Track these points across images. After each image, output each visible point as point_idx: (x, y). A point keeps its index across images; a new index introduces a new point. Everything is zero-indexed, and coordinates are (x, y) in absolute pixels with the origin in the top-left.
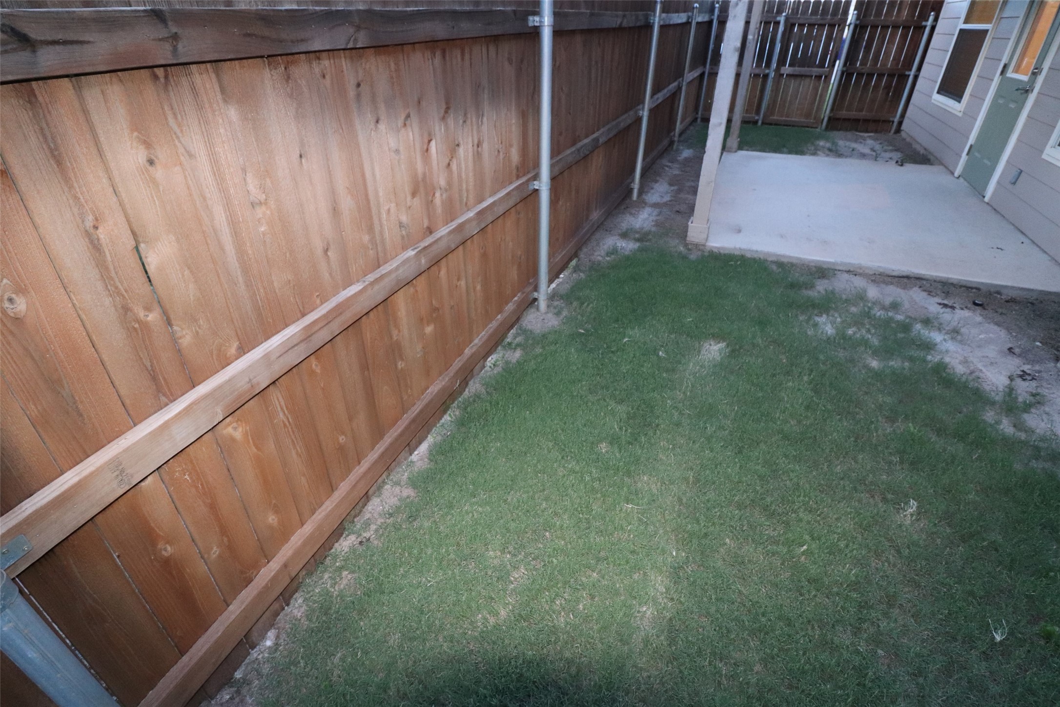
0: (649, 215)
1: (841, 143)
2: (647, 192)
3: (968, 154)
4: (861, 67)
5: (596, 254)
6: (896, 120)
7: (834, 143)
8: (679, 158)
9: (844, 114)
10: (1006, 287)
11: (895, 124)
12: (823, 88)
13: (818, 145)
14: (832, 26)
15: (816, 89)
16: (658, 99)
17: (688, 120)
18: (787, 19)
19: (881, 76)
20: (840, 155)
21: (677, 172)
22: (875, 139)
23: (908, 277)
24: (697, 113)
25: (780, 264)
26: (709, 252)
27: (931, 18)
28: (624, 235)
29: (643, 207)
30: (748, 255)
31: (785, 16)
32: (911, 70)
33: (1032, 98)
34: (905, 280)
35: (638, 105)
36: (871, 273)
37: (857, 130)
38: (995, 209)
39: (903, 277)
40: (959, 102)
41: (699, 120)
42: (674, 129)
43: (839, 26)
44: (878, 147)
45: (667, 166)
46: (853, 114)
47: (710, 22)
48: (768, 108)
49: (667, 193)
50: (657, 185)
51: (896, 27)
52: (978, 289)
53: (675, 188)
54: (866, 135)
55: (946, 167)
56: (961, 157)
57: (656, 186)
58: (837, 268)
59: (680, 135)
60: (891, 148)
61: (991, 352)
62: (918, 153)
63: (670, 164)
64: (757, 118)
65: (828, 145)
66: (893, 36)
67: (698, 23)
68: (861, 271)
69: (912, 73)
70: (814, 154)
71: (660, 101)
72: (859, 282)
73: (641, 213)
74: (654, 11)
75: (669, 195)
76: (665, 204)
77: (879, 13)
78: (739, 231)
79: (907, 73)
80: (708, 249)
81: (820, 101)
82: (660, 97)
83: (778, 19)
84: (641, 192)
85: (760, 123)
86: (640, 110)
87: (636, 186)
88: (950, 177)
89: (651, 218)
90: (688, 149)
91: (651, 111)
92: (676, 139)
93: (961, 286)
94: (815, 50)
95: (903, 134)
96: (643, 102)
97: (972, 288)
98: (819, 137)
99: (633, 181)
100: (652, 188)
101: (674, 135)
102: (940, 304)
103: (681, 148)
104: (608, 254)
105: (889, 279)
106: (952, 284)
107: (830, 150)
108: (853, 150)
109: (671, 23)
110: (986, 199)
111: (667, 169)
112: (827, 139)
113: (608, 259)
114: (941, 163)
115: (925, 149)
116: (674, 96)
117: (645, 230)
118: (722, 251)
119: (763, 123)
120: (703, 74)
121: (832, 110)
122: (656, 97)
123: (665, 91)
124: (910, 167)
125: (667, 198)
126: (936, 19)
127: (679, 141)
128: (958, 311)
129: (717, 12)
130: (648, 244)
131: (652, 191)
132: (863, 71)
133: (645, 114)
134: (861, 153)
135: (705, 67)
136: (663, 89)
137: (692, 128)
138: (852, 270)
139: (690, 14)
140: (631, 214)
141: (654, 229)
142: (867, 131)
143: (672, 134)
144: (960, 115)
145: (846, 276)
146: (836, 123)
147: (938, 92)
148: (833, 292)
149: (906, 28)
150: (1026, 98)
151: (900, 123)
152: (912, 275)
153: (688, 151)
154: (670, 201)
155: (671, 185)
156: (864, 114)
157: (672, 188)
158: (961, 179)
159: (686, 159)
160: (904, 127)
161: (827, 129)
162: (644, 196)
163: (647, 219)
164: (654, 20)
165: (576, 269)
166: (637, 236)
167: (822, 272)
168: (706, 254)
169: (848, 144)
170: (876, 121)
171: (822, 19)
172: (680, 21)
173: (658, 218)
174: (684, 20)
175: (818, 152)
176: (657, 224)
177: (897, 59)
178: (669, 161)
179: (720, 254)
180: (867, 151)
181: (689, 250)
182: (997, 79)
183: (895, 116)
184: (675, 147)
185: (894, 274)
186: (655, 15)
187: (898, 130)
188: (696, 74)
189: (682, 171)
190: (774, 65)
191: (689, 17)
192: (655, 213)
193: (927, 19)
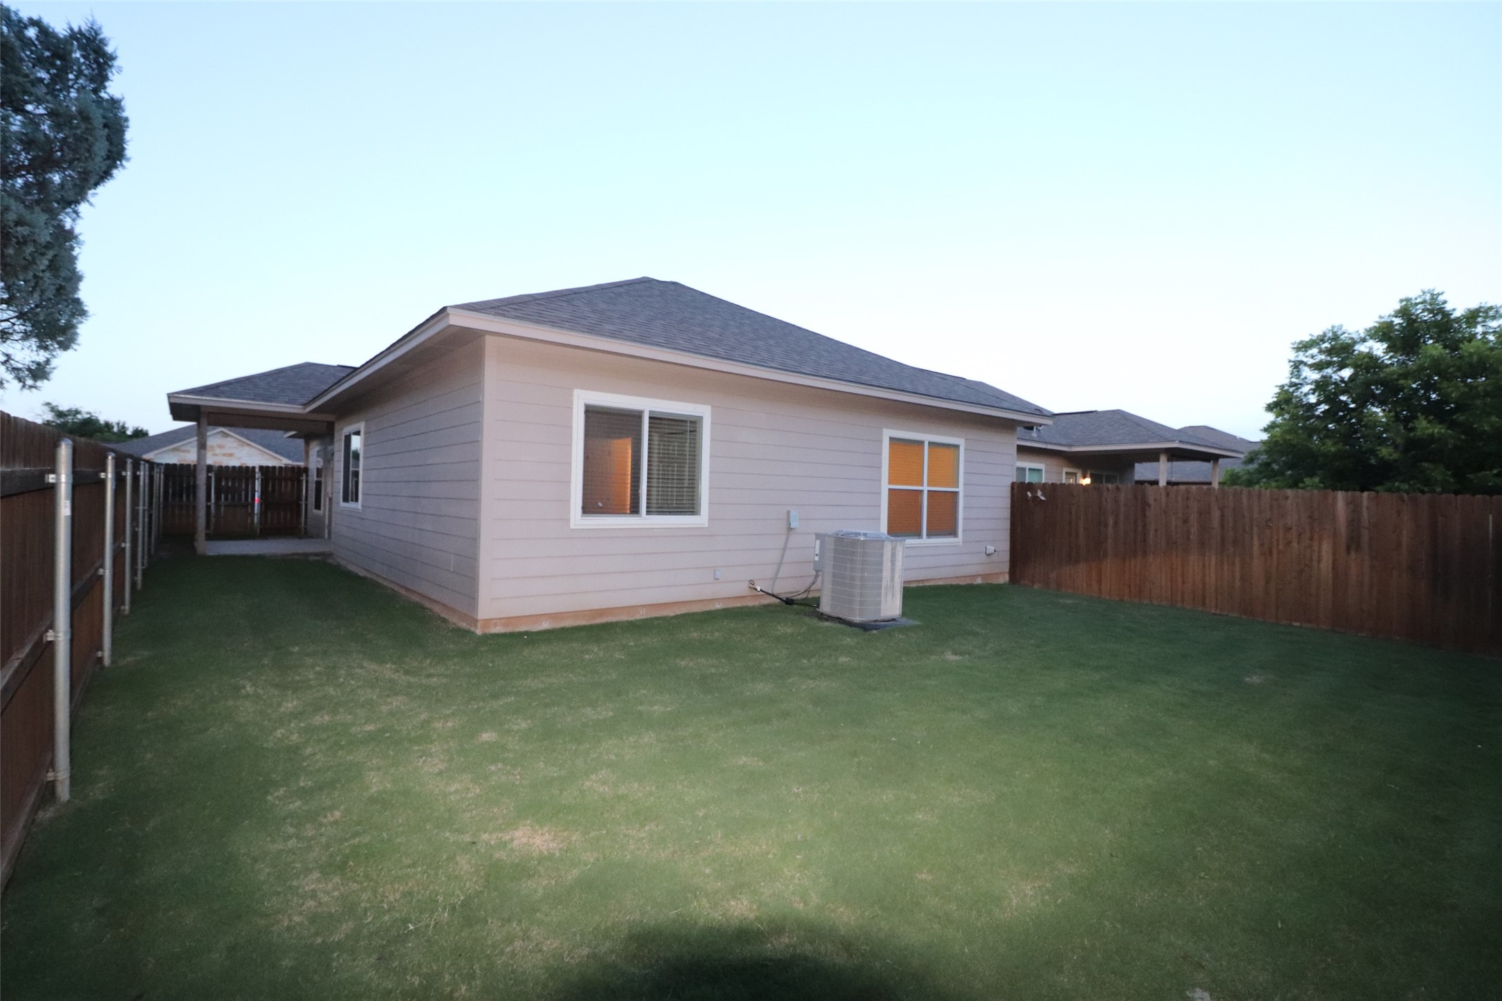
4: (272, 500)
6: (303, 526)
9: (269, 526)
11: (303, 529)
14: (247, 479)
18: (216, 475)
19: (285, 504)
27: (304, 476)
31: (214, 473)
37: (281, 534)
40: (321, 510)
43: (251, 479)
46: (275, 525)
51: (286, 480)
66: (286, 484)
69: (303, 502)
77: (274, 473)
79: (300, 502)
83: (210, 475)
114: (321, 537)
115: (315, 535)
121: (261, 524)
126: (307, 476)
132: (274, 502)
142: (287, 534)
146: (266, 532)
147: (315, 509)
149: (292, 480)
151: (306, 528)
156: (282, 525)
161: (261, 534)
170: (291, 528)
171: (239, 476)
177: (292, 496)
187: (306, 533)
193: (302, 476)
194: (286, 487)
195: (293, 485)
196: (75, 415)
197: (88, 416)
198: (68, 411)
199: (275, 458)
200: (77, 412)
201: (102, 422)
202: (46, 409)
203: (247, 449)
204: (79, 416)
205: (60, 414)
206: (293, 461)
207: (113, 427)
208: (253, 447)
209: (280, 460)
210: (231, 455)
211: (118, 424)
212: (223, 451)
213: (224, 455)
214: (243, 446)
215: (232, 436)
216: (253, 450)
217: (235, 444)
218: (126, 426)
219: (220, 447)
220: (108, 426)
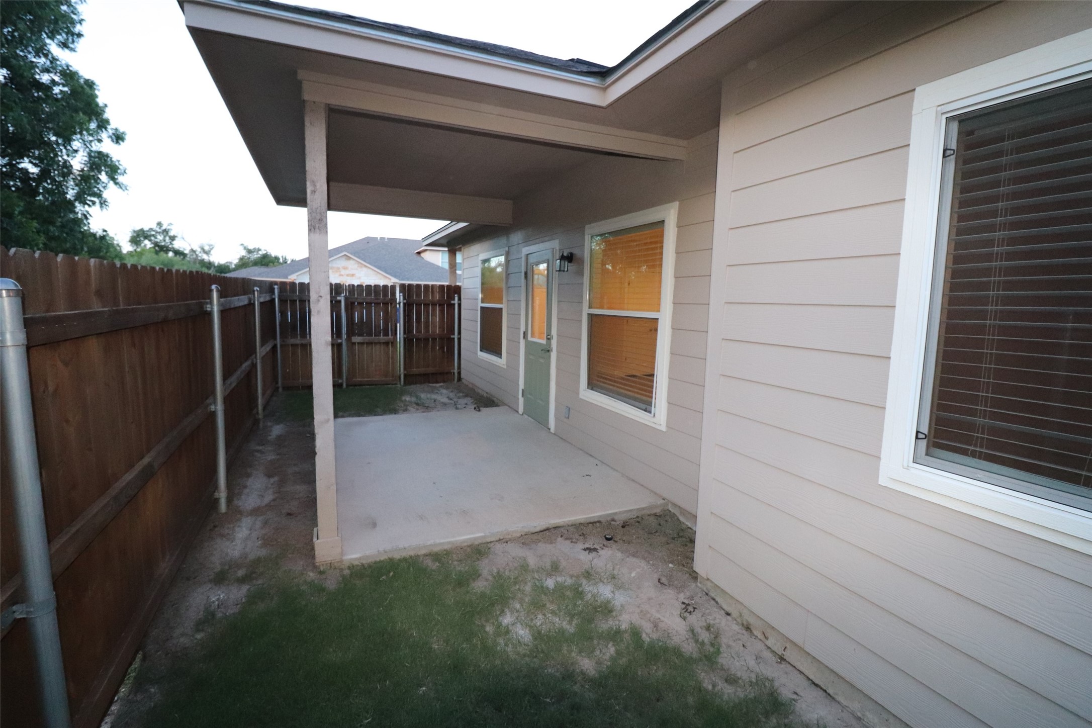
0: (251, 530)
1: (423, 396)
2: (240, 494)
3: (523, 396)
4: (418, 334)
5: (178, 632)
6: (456, 371)
7: (417, 397)
8: (270, 438)
9: (415, 370)
10: (615, 514)
11: (456, 374)
12: (392, 352)
13: (405, 400)
14: (386, 304)
15: (387, 353)
16: (231, 384)
17: (269, 392)
18: (346, 298)
19: (434, 339)
20: (427, 408)
21: (271, 457)
22: (447, 388)
23: (548, 529)
24: (277, 383)
25: (436, 556)
26: (349, 568)
27: (456, 299)
28: (220, 579)
29: (239, 520)
30: (397, 556)
31: (344, 296)
32: (454, 334)
33: (554, 355)
34: (547, 533)
35: (207, 398)
36: (519, 535)
37: (429, 382)
38: (562, 438)
39: (544, 530)
40: (501, 357)
41: (280, 390)
42: (257, 406)
43: (391, 304)
44: (452, 395)
45: (258, 451)
46: (422, 370)
47: (273, 300)
48: (348, 371)
49: (267, 488)
50: (250, 480)
51: (434, 304)
52: (599, 522)
53: (276, 479)
54: (438, 385)
55: (509, 406)
56: (518, 399)
57: (250, 482)
58: (489, 540)
59: (264, 408)
60: (461, 394)
61: (649, 590)
62: (482, 396)
63: (261, 448)
64: (340, 381)
65: (413, 399)
66: (434, 311)
67: (262, 304)
68: (510, 537)
69: (456, 336)
70: (406, 410)
71: (234, 385)
72: (516, 551)
73: (237, 529)
74: (210, 297)
75: (270, 491)
76: (269, 506)
77: (419, 295)
78: (374, 525)
79: (452, 337)
80: (347, 564)
81: (393, 363)
82: (234, 380)
83: (339, 298)
84: (229, 500)
85: (344, 386)
86: (211, 404)
87: (222, 494)
88: (516, 415)
89: (255, 535)
90: (278, 424)
91: (226, 400)
92: (261, 416)
93: (588, 523)
94: (377, 323)
95: (463, 381)
96: (213, 392)
97: (595, 522)
98: (403, 393)
99: (216, 487)
100: (245, 487)
101: (258, 413)
102: (585, 550)
103: (269, 424)
104: (199, 625)
105: (535, 537)
106: (581, 524)
107: (417, 404)
108: (435, 401)
109: (232, 306)
110: (552, 430)
111: (258, 455)
112: (410, 394)
113: (199, 636)
114: (505, 404)
115: (487, 393)
116: (250, 375)
117: (252, 557)
118: (364, 562)
119: (347, 385)
120: (275, 347)
121: (405, 369)
122: (228, 382)
123: (239, 372)
124: (485, 411)
125: (269, 497)
126: (460, 299)
127: (265, 416)
128: (601, 552)
129: (276, 291)
130: (260, 582)
131: (246, 491)
132: (420, 337)
133: (219, 408)
134: (442, 403)
135: (275, 339)
136: (235, 371)
137: (274, 398)
138: (502, 538)
139: (250, 296)
140: (222, 536)
141: (263, 553)
142: (437, 382)
143: (255, 411)
144: (505, 367)
145: (498, 547)
146: (411, 379)
147: (481, 351)
148: (499, 575)
149: (441, 305)
150: (550, 357)
151: (459, 373)
152: (550, 526)
153: (278, 427)
154: (274, 500)
155: (269, 476)
156: (431, 370)
157: (272, 480)
158: (526, 416)
159: (279, 437)
160: (462, 376)
161: (405, 384)
162: (236, 502)
163: (248, 538)
164: (212, 308)
165: (139, 685)
166: (241, 573)
167: (478, 551)
168: (347, 572)
169: (429, 396)
170: (441, 374)
171: (376, 299)
172: (241, 304)
173: (263, 532)
174: (246, 302)
175: (409, 408)
176: (266, 542)
177: (442, 327)
178: (259, 445)
179: (363, 565)
180: (445, 400)
181: (321, 573)
182: (522, 343)
183: (454, 369)
184: (261, 425)
185: (538, 529)
186: (211, 303)
187: (460, 379)
188: (268, 347)
189: (278, 454)
190: (344, 336)
191: (250, 300)
192: (258, 524)
193: (454, 300)
194: (434, 314)
195: (442, 311)
196: (258, 252)
197: (265, 252)
198: (254, 249)
199: (386, 277)
200: (259, 250)
201: (273, 256)
202: (242, 248)
203: (365, 269)
204: (260, 253)
205: (250, 251)
206: (400, 280)
207: (279, 259)
208: (369, 268)
209: (390, 279)
210: (353, 275)
211: (282, 257)
212: (347, 272)
213: (348, 275)
214: (362, 267)
215: (354, 259)
216: (370, 271)
217: (356, 266)
218: (287, 258)
219: (345, 268)
220: (277, 258)
